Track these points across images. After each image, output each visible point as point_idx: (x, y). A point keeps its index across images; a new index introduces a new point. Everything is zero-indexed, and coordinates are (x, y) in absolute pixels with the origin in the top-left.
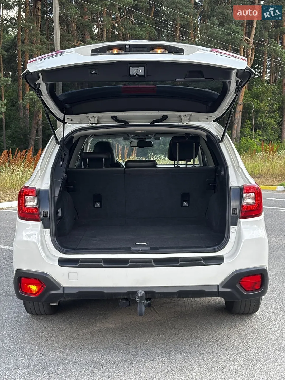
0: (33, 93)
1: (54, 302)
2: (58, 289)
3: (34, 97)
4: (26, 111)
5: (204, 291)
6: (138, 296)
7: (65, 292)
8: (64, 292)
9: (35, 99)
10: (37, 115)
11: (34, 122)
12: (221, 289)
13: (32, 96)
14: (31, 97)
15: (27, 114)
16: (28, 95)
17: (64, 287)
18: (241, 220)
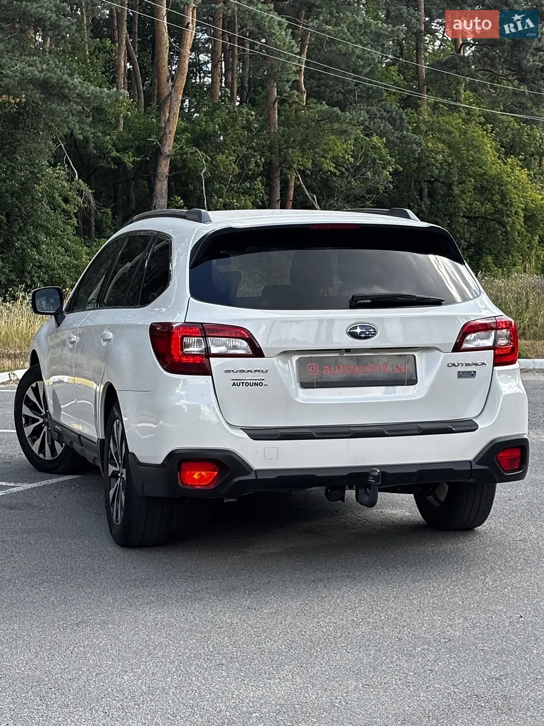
2: (247, 473)
5: (453, 470)
7: (258, 478)
12: (476, 467)
17: (256, 471)
18: (495, 368)
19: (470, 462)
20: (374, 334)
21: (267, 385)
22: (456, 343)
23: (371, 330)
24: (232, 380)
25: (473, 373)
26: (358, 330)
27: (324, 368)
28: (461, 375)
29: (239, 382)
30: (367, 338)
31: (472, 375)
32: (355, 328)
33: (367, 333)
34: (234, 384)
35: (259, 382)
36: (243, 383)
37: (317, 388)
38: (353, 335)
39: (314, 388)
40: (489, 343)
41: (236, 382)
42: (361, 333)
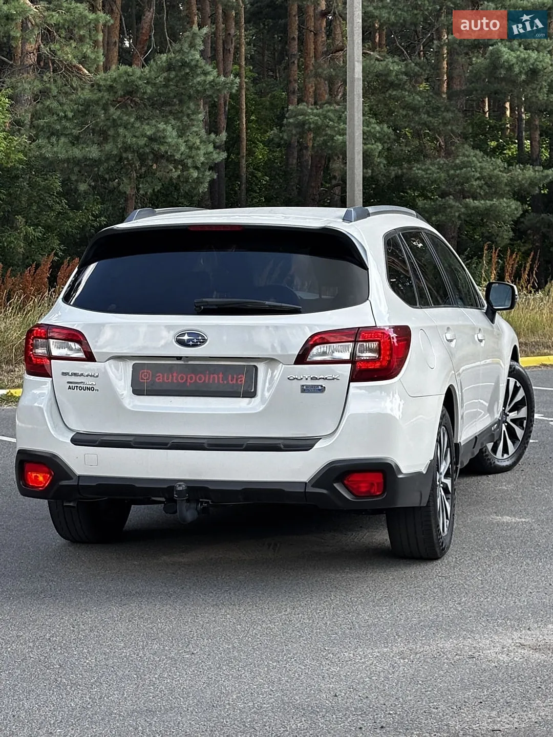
0: (306, 108)
1: (70, 502)
2: (70, 478)
3: (308, 120)
4: (304, 151)
5: (284, 491)
6: (177, 491)
7: (80, 484)
8: (78, 483)
9: (310, 123)
10: (319, 165)
11: (313, 184)
12: (310, 489)
13: (302, 117)
14: (300, 118)
15: (305, 161)
16: (294, 114)
17: (79, 477)
18: (351, 383)
19: (306, 483)
20: (203, 342)
21: (98, 390)
22: (298, 355)
23: (200, 338)
24: (68, 382)
25: (320, 388)
26: (186, 337)
27: (158, 375)
28: (305, 389)
29: (73, 385)
30: (194, 345)
31: (319, 390)
32: (183, 335)
33: (195, 340)
34: (69, 388)
35: (91, 386)
36: (77, 387)
37: (147, 395)
38: (181, 343)
39: (144, 395)
40: (346, 356)
41: (71, 385)
42: (189, 340)
